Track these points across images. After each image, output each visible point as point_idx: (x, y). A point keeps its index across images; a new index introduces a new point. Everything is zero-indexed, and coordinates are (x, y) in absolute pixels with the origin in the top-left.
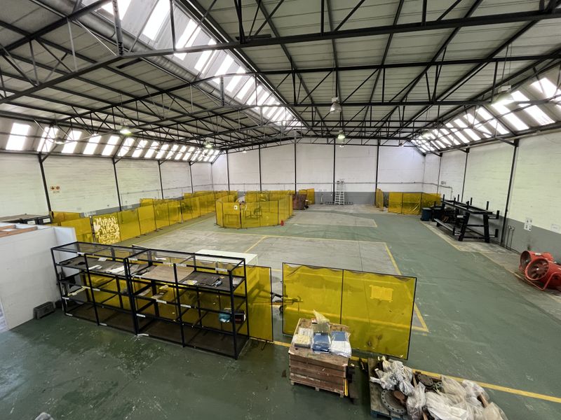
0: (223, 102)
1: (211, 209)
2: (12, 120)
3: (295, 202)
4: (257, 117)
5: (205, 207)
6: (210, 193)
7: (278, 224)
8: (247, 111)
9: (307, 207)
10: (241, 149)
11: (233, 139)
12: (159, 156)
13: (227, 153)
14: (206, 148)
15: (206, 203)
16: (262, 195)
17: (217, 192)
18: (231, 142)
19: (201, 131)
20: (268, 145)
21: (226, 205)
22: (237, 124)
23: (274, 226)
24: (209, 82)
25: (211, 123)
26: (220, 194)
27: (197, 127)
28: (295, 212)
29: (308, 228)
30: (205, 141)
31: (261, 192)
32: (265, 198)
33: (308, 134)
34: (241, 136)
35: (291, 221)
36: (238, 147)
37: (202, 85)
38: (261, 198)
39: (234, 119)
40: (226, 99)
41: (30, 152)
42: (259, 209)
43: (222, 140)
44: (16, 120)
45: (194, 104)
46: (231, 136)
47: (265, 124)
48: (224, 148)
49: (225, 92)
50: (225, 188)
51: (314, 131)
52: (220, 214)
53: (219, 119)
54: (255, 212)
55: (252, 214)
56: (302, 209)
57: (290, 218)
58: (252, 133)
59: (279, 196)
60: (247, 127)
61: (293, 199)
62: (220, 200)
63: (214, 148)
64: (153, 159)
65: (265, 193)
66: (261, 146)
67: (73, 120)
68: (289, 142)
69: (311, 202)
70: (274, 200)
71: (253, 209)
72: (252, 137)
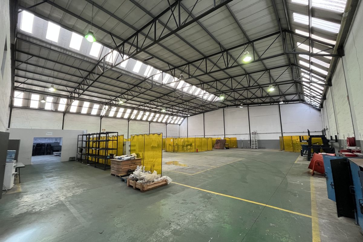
2: (94, 103)
7: (195, 152)
9: (228, 148)
12: (149, 119)
13: (187, 119)
23: (192, 152)
24: (149, 79)
28: (215, 150)
41: (98, 115)
44: (95, 103)
46: (195, 111)
56: (223, 149)
57: (207, 151)
64: (147, 121)
68: (219, 110)
69: (234, 146)
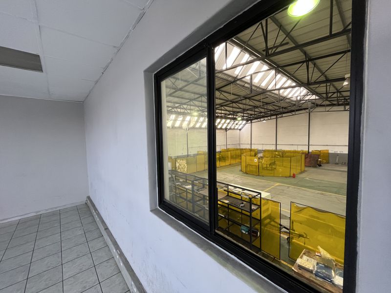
0: (251, 90)
1: (238, 160)
3: (308, 160)
4: (276, 96)
5: (234, 159)
6: (237, 149)
7: (290, 177)
8: (268, 93)
9: (320, 166)
10: (262, 119)
11: (256, 113)
13: (251, 123)
14: (237, 120)
15: (234, 156)
16: (277, 153)
17: (242, 149)
18: (255, 115)
19: (235, 110)
20: (284, 115)
21: (248, 158)
22: (260, 103)
23: (286, 177)
24: (244, 79)
25: (242, 104)
26: (245, 150)
27: (233, 107)
28: (307, 169)
29: (320, 183)
30: (237, 115)
31: (276, 151)
32: (279, 156)
33: (323, 104)
34: (262, 110)
35: (303, 175)
36: (260, 118)
37: (238, 82)
38: (276, 155)
39: (257, 99)
40: (253, 88)
42: (274, 163)
43: (248, 114)
45: (233, 94)
47: (281, 100)
48: (249, 119)
49: (253, 83)
50: (248, 147)
51: (329, 101)
52: (244, 164)
53: (248, 101)
54: (270, 165)
55: (268, 166)
56: (315, 167)
57: (302, 172)
58: (270, 108)
59: (292, 154)
60: (267, 104)
61: (306, 158)
62: (245, 154)
63: (243, 120)
65: (279, 151)
66: (278, 117)
67: (173, 110)
68: (303, 111)
69: (325, 161)
70: (287, 157)
71: (269, 163)
72: (271, 110)
